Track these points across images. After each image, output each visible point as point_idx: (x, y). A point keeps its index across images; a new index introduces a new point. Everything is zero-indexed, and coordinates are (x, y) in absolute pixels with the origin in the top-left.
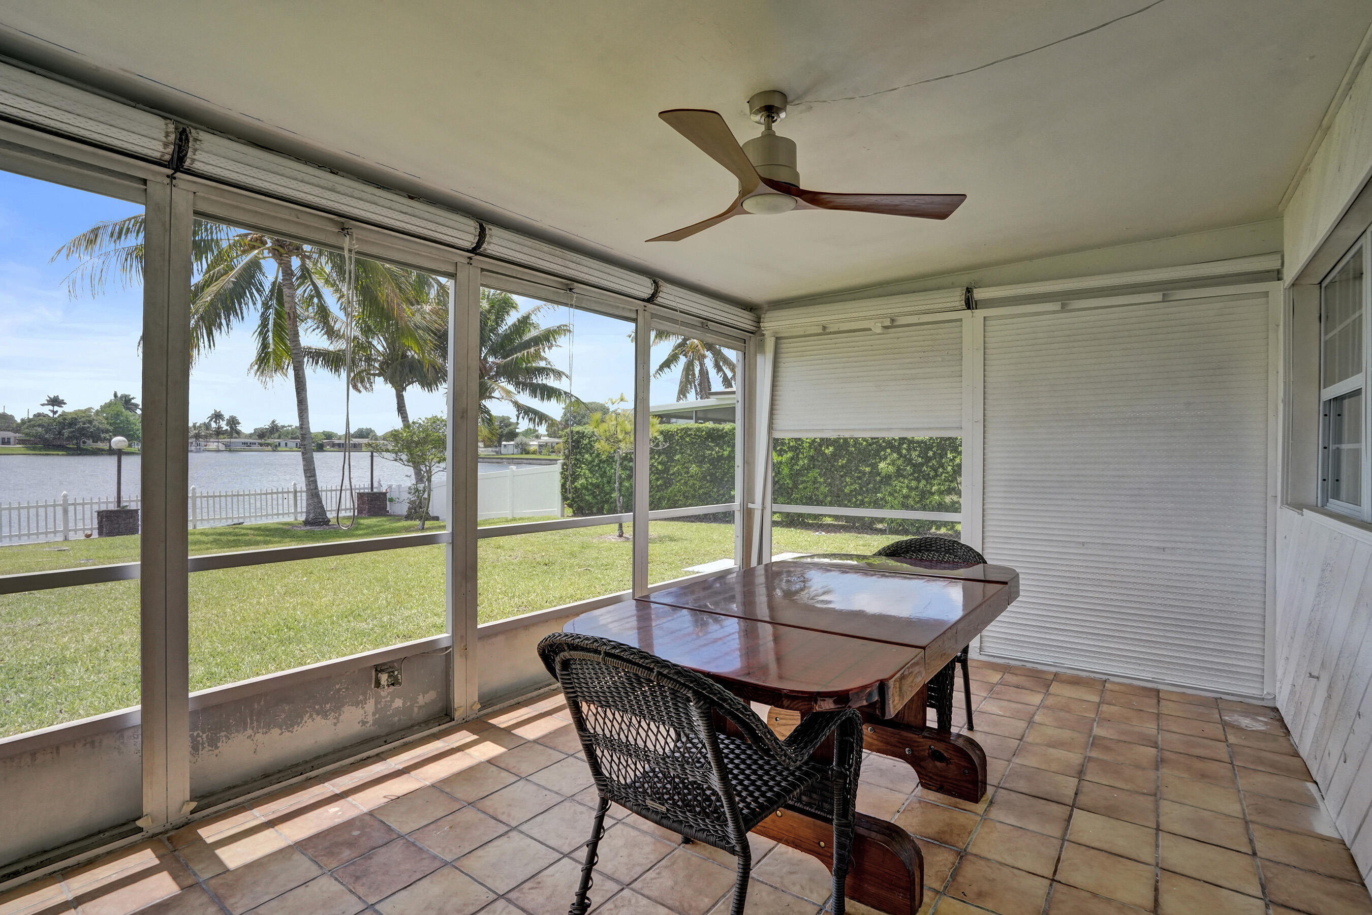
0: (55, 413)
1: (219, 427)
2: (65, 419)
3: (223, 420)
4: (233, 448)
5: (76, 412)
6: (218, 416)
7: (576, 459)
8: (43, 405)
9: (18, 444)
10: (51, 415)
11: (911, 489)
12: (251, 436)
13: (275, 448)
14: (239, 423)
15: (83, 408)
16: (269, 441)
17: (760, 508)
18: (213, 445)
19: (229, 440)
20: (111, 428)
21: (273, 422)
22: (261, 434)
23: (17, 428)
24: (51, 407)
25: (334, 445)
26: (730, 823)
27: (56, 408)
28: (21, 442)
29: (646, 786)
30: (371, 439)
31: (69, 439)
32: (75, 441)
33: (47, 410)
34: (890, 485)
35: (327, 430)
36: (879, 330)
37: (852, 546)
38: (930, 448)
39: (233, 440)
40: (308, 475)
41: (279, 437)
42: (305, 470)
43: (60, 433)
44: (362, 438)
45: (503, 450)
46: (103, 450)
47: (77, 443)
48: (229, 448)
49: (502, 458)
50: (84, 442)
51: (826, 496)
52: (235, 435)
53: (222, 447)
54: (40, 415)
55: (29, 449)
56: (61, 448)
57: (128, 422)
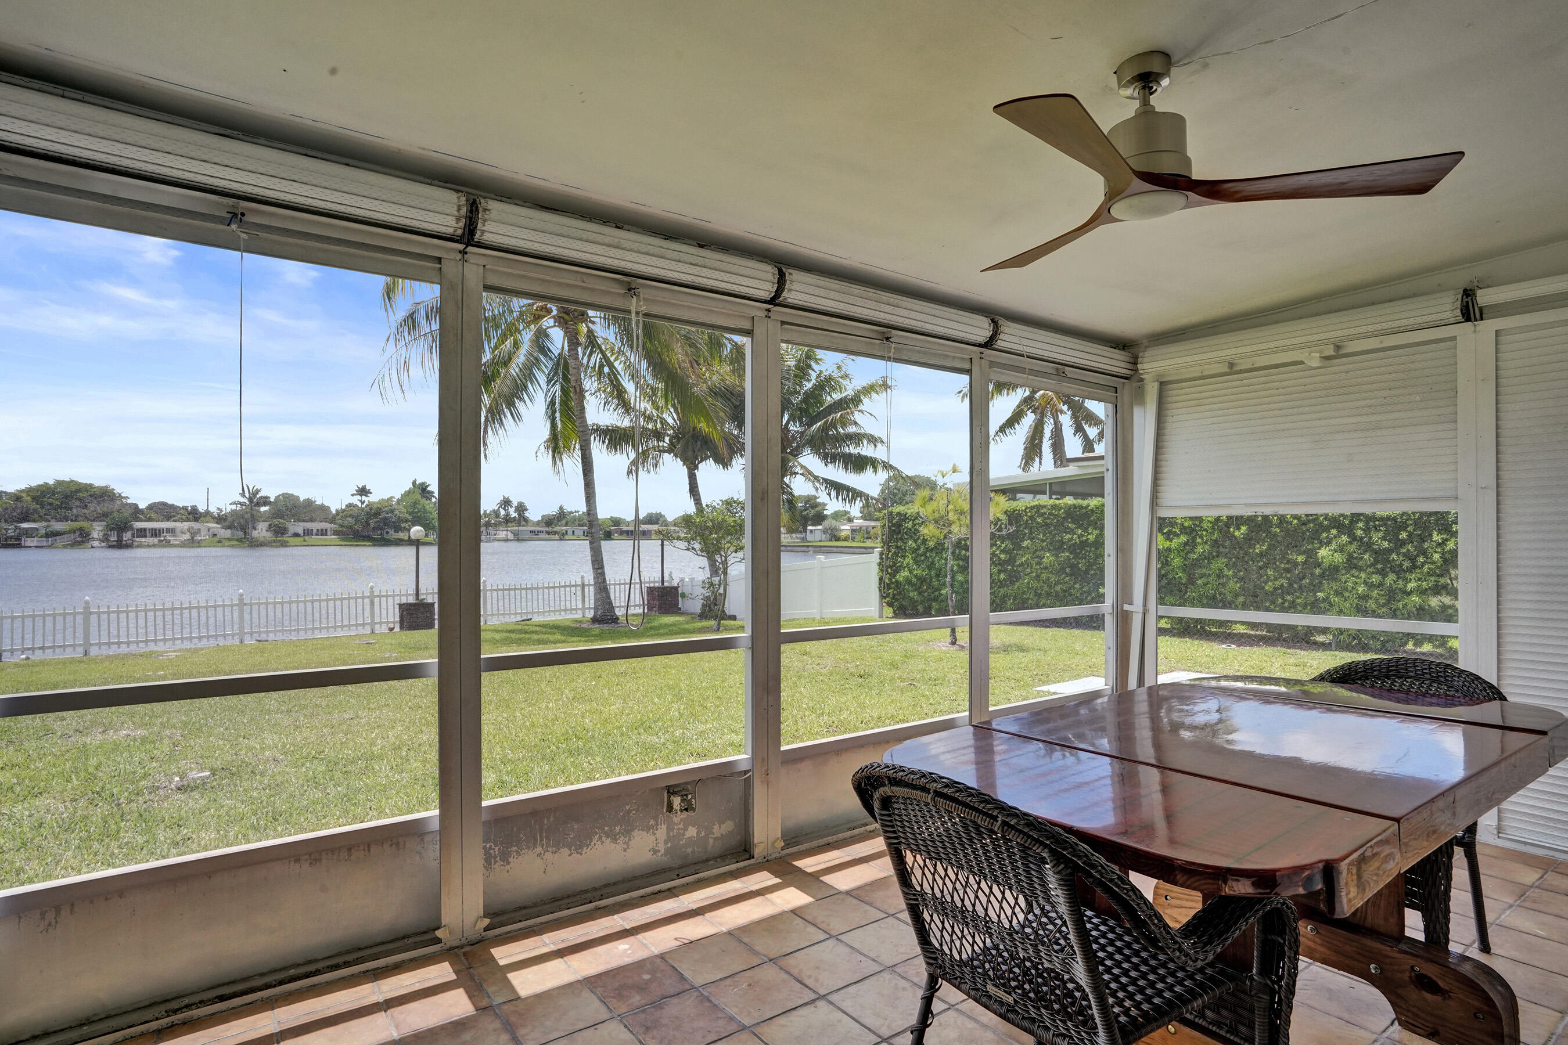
0: (363, 503)
1: (507, 515)
2: (371, 509)
3: (511, 507)
4: (520, 537)
5: (380, 502)
6: (506, 502)
7: (897, 547)
8: (352, 495)
9: (334, 535)
10: (359, 504)
11: (1371, 586)
12: (538, 523)
13: (563, 536)
14: (527, 510)
15: (386, 497)
16: (557, 529)
17: (1141, 610)
18: (502, 535)
19: (517, 528)
20: (409, 517)
21: (560, 507)
22: (549, 522)
23: (332, 521)
24: (359, 497)
25: (622, 533)
26: (1101, 1031)
27: (364, 498)
28: (336, 533)
29: (987, 966)
30: (662, 526)
31: (374, 529)
32: (379, 532)
33: (356, 500)
34: (1336, 580)
35: (614, 515)
36: (1315, 363)
37: (1277, 665)
38: (1403, 526)
39: (521, 528)
40: (596, 567)
41: (566, 525)
42: (593, 562)
43: (367, 523)
44: (652, 524)
45: (809, 537)
46: (402, 540)
47: (381, 534)
48: (518, 538)
49: (808, 546)
50: (387, 533)
51: (1237, 595)
52: (523, 523)
53: (511, 536)
54: (350, 505)
55: (342, 540)
56: (368, 538)
57: (425, 511)
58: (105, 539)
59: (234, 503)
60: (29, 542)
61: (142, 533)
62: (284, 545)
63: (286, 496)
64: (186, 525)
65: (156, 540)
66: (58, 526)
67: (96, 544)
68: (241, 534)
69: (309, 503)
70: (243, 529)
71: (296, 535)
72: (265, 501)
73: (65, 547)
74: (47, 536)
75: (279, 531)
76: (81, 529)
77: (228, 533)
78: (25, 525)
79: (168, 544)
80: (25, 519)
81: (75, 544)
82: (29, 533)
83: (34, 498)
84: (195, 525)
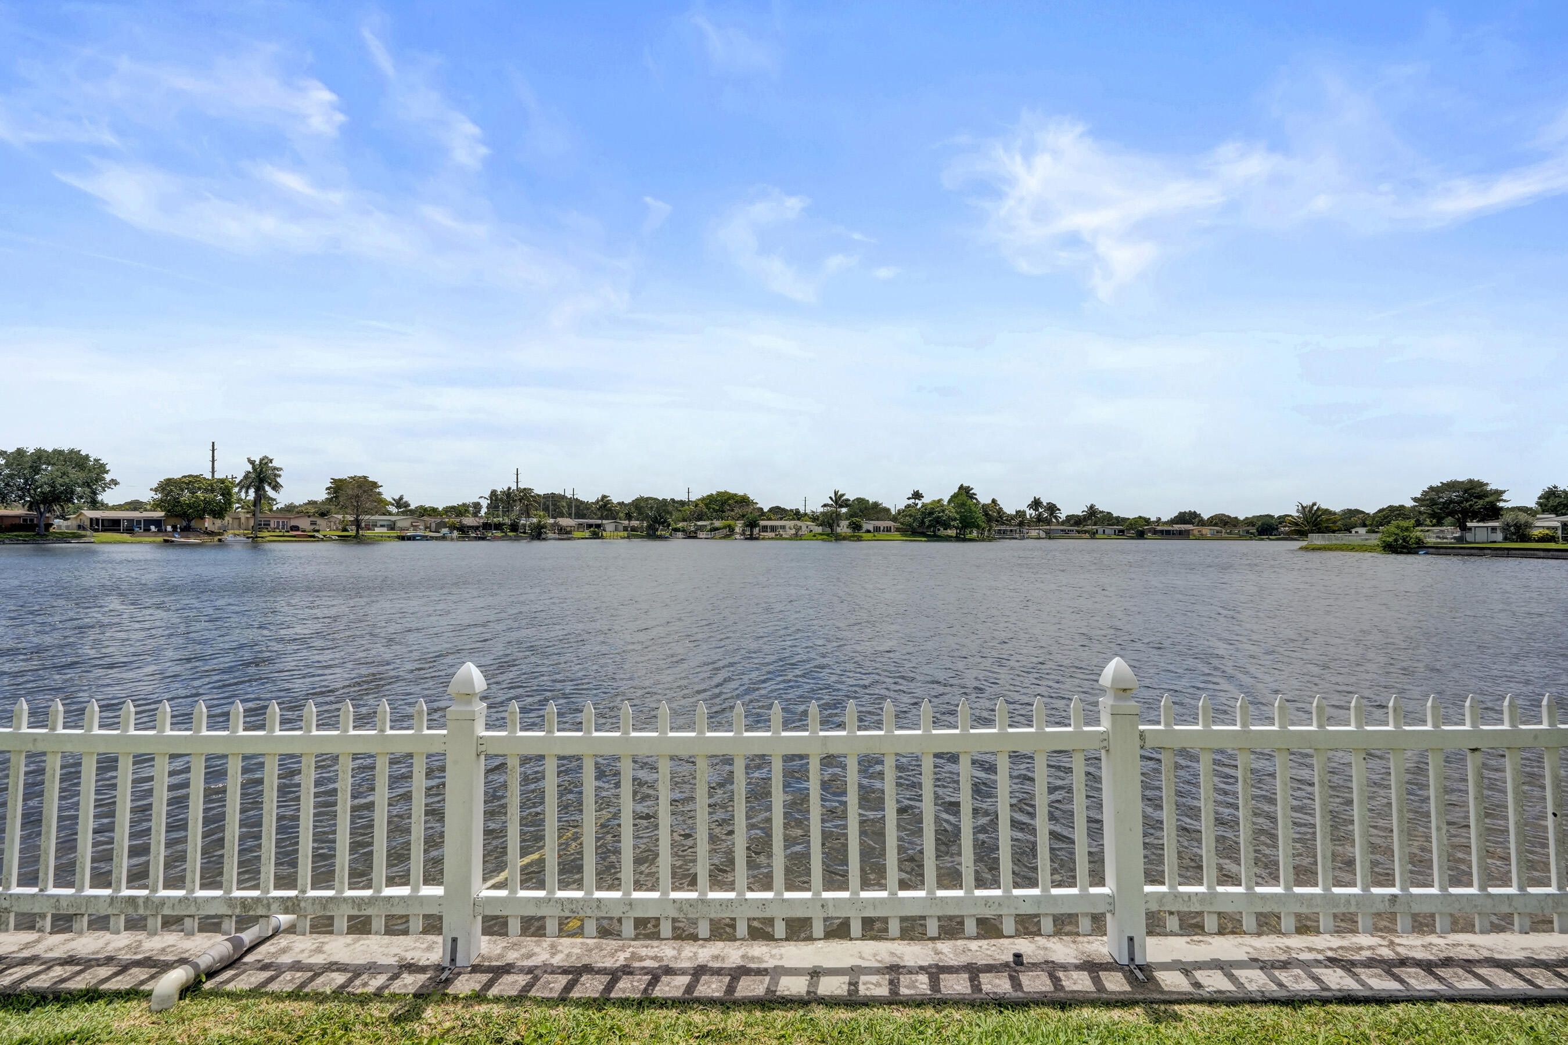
0: (916, 504)
1: (1037, 515)
2: (924, 510)
4: (1052, 535)
5: (931, 504)
6: (1036, 504)
8: (909, 498)
9: (896, 532)
10: (913, 506)
13: (1093, 535)
14: (1058, 510)
15: (938, 499)
18: (1030, 533)
19: (1046, 527)
20: (958, 516)
21: (1092, 507)
22: (1079, 520)
23: (894, 519)
24: (914, 500)
25: (1155, 532)
27: (917, 501)
28: (898, 530)
31: (929, 527)
32: (932, 530)
33: (911, 503)
39: (1050, 527)
41: (1095, 524)
43: (923, 522)
47: (934, 531)
48: (1049, 535)
50: (939, 530)
52: (1053, 522)
53: (1043, 534)
54: (908, 506)
55: (902, 535)
56: (924, 534)
57: (971, 511)
58: (743, 533)
59: (825, 505)
60: (701, 535)
61: (765, 529)
62: (859, 539)
63: (860, 501)
64: (792, 523)
65: (772, 535)
66: (717, 523)
67: (738, 536)
68: (829, 530)
69: (876, 505)
70: (831, 526)
71: (868, 531)
72: (846, 503)
73: (721, 538)
74: (711, 530)
75: (856, 527)
76: (729, 526)
77: (819, 529)
78: (699, 523)
79: (780, 538)
80: (700, 519)
81: (726, 537)
82: (701, 528)
83: (706, 505)
84: (799, 523)
